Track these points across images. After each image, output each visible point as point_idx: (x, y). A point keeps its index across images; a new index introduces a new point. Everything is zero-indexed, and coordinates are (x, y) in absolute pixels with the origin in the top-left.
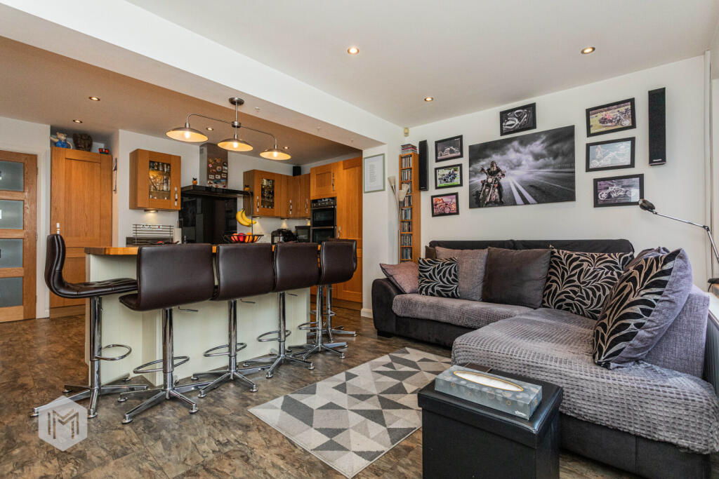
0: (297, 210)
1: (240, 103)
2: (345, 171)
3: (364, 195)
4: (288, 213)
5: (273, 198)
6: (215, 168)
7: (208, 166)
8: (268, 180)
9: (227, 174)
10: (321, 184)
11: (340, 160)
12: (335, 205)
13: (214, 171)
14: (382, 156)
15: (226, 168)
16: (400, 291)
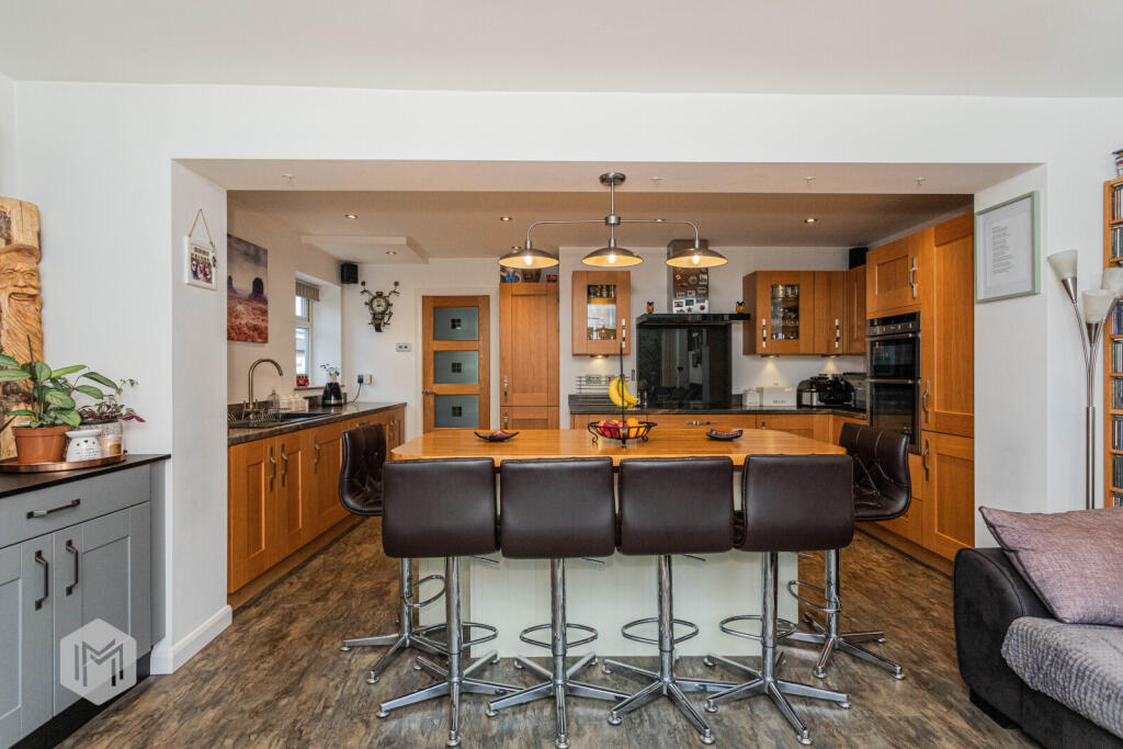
0: (851, 340)
1: (621, 179)
2: (942, 248)
3: (977, 307)
4: (829, 344)
5: (797, 318)
6: (687, 281)
7: (675, 279)
8: (786, 286)
9: (707, 286)
10: (887, 285)
11: (929, 227)
12: (916, 331)
13: (685, 284)
14: (1029, 199)
15: (705, 277)
16: (1044, 610)
